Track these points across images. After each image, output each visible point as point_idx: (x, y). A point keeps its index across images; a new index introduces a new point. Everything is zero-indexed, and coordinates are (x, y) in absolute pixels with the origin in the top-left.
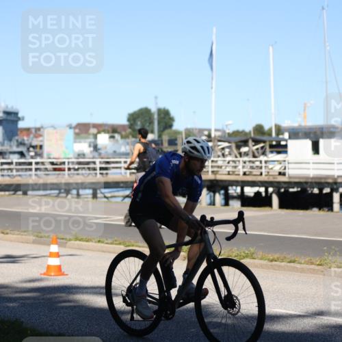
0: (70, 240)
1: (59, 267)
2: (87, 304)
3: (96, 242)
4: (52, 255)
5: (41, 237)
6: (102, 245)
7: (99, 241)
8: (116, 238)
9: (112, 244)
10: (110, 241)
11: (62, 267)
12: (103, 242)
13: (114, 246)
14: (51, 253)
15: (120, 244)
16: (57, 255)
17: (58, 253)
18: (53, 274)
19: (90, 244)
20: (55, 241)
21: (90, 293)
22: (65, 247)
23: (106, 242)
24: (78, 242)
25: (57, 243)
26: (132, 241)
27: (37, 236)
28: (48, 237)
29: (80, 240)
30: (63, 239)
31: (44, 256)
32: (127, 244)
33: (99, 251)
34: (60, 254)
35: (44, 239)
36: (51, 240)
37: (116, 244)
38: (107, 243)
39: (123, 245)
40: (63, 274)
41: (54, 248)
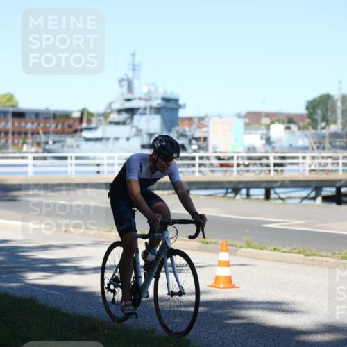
0: (241, 247)
1: (229, 279)
2: (263, 322)
3: (271, 250)
4: (220, 264)
5: (207, 243)
6: (279, 253)
7: (275, 249)
8: (295, 246)
9: (289, 252)
10: (287, 249)
11: (233, 279)
12: (279, 250)
13: (293, 255)
14: (220, 261)
15: (299, 253)
16: (228, 264)
17: (228, 262)
18: (222, 286)
19: (264, 252)
20: (225, 248)
21: (266, 309)
22: (235, 255)
23: (284, 250)
24: (250, 250)
25: (227, 251)
26: (314, 250)
27: (203, 242)
28: (216, 243)
29: (253, 248)
30: (233, 246)
31: (211, 266)
32: (308, 253)
33: (274, 260)
34: (231, 263)
35: (211, 245)
36: (219, 247)
37: (294, 253)
38: (283, 252)
39: (303, 254)
40: (234, 287)
41: (224, 256)
